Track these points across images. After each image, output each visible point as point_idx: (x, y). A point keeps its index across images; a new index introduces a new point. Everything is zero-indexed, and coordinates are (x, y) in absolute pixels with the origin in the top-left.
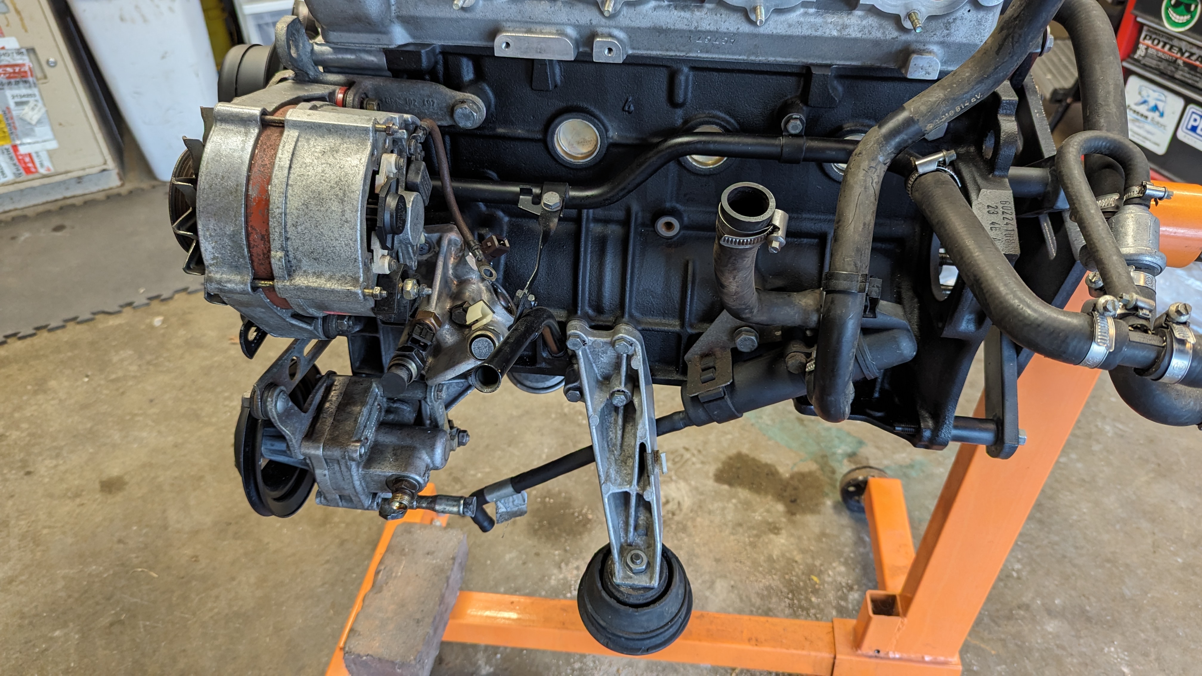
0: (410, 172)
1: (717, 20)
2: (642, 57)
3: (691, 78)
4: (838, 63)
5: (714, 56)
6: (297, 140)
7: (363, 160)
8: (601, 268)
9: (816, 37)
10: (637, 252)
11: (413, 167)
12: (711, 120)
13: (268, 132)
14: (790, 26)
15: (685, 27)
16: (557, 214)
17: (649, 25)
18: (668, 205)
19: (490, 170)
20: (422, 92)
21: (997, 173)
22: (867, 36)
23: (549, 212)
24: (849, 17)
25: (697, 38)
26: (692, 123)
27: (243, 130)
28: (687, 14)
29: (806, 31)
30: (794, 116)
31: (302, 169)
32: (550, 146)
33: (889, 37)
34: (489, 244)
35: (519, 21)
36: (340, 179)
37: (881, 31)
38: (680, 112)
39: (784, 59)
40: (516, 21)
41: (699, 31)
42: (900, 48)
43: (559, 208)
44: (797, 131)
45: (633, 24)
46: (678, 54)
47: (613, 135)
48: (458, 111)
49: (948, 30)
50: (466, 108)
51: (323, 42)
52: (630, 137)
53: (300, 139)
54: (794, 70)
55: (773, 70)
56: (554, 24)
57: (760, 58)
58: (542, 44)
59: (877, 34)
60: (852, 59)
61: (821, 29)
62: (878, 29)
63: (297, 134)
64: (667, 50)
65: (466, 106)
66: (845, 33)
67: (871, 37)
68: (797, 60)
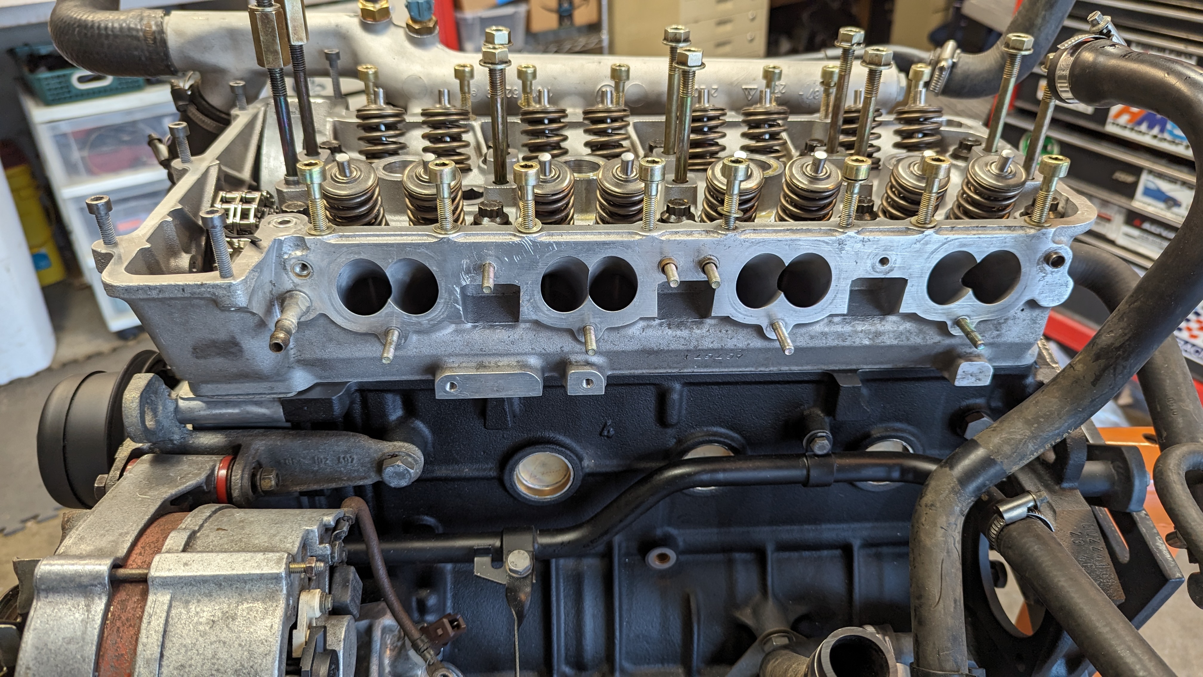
0: (334, 586)
1: (722, 337)
2: (624, 377)
3: (685, 394)
4: (865, 367)
5: (714, 370)
6: (170, 607)
7: (276, 626)
8: (578, 616)
9: (843, 347)
10: (624, 590)
11: (337, 576)
12: (711, 438)
13: (122, 595)
14: (812, 338)
15: (681, 347)
16: (528, 582)
17: (636, 348)
18: (659, 532)
19: (427, 515)
20: (335, 448)
21: (1065, 485)
22: (905, 343)
23: (518, 579)
24: (883, 323)
25: (695, 355)
26: (689, 443)
27: (82, 602)
28: (684, 333)
29: (832, 342)
30: (820, 434)
31: (180, 657)
32: (508, 485)
33: (930, 342)
34: (440, 632)
35: (466, 355)
36: (243, 666)
37: (921, 336)
38: (670, 431)
39: (800, 368)
40: (461, 355)
41: (699, 350)
42: (941, 350)
43: (530, 571)
44: (825, 452)
45: (616, 348)
46: (669, 371)
47: (589, 463)
48: (389, 471)
49: (998, 330)
50: (399, 466)
51: (192, 396)
52: (610, 465)
53: (174, 604)
54: (812, 378)
55: (786, 379)
56: (513, 354)
57: (771, 369)
58: (500, 381)
59: (916, 340)
60: (882, 363)
61: (850, 338)
62: (917, 335)
63: (168, 597)
64: (656, 368)
65: (399, 463)
66: (878, 341)
67: (909, 343)
68: (815, 368)
